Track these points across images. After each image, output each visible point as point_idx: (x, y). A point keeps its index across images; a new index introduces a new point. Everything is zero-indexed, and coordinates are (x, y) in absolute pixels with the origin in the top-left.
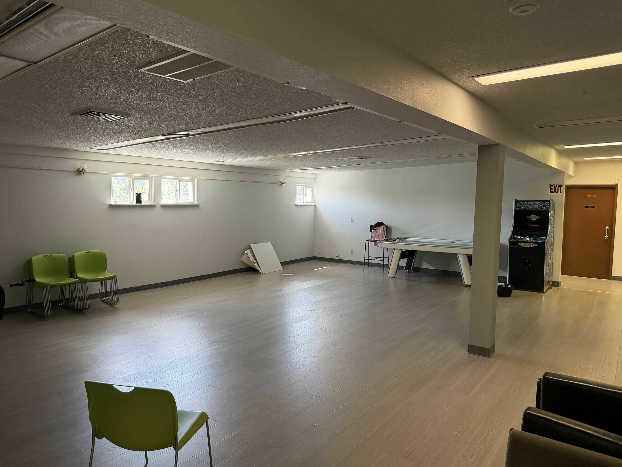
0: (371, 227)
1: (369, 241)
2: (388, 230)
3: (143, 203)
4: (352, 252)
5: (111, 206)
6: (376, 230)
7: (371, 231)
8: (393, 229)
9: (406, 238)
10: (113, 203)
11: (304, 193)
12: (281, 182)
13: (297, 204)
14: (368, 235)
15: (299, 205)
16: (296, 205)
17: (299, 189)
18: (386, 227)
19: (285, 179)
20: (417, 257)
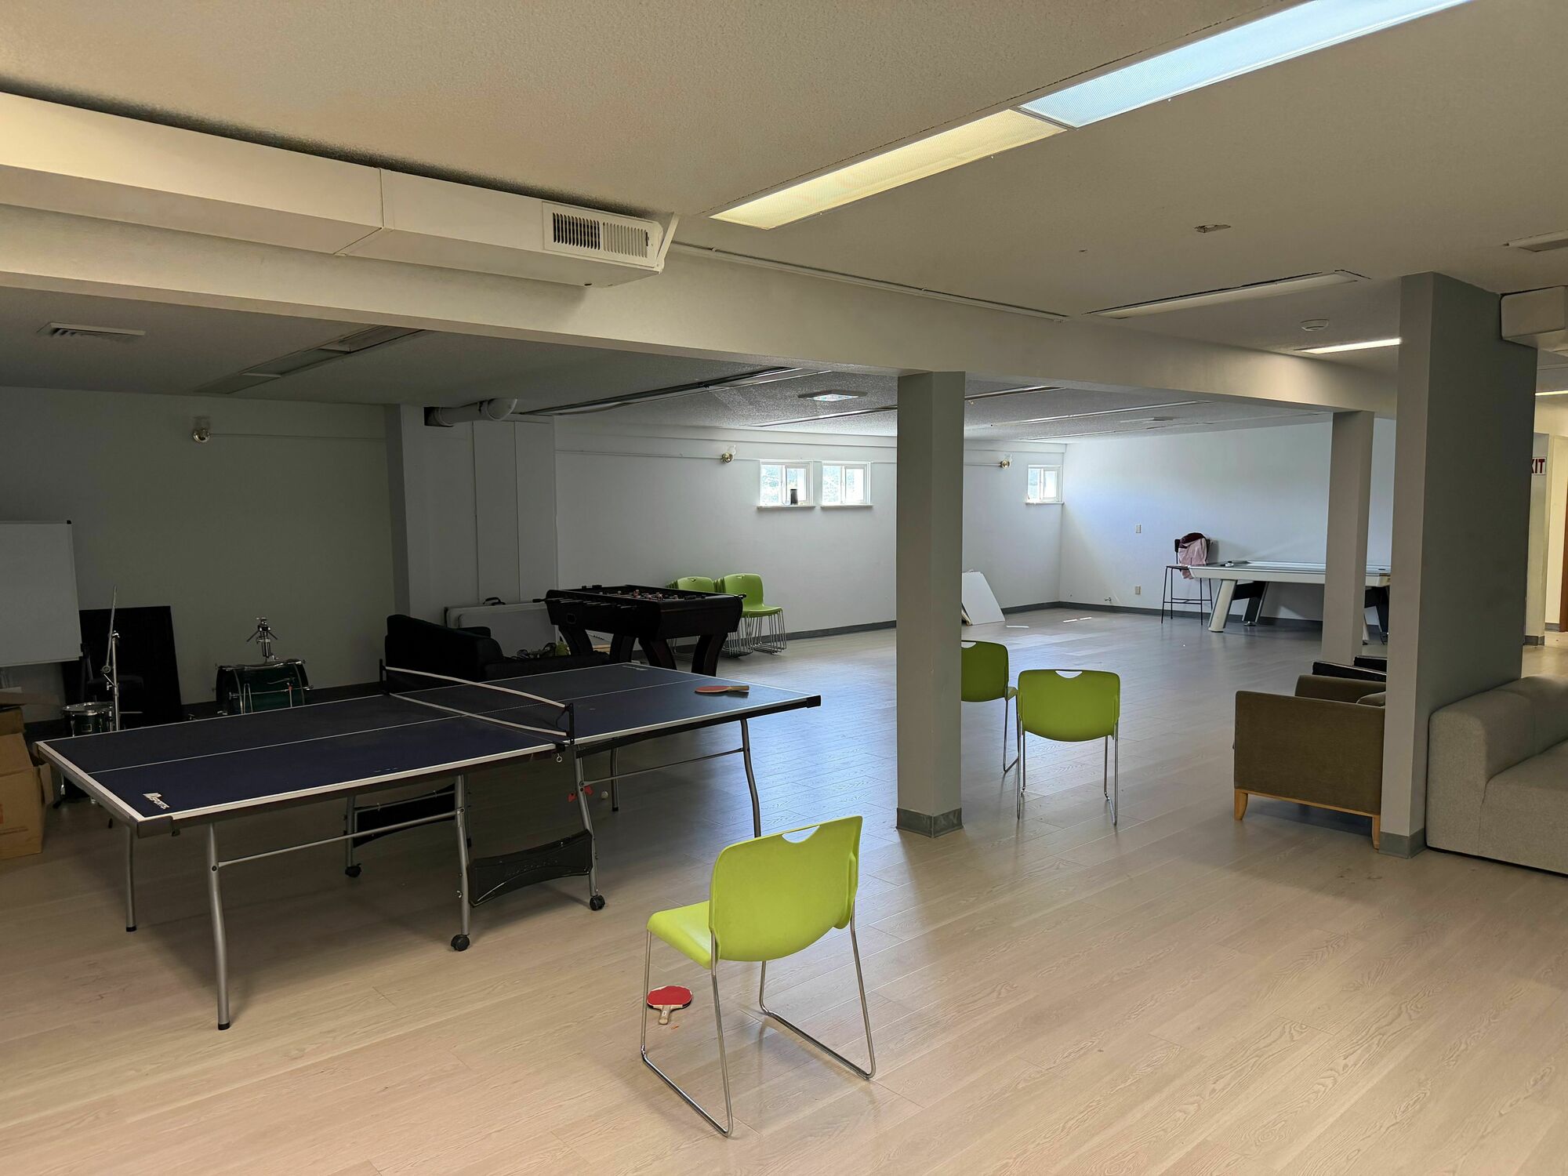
0: (1177, 542)
1: (1173, 568)
2: (1211, 547)
3: (799, 504)
4: (1138, 591)
5: (761, 510)
6: (1186, 547)
7: (1177, 551)
8: (1220, 545)
9: (1246, 563)
10: (762, 504)
11: (1042, 481)
12: (1001, 463)
13: (1028, 501)
14: (1171, 557)
15: (1033, 504)
16: (1027, 504)
17: (1034, 473)
18: (1208, 541)
19: (1009, 456)
20: (1268, 595)
